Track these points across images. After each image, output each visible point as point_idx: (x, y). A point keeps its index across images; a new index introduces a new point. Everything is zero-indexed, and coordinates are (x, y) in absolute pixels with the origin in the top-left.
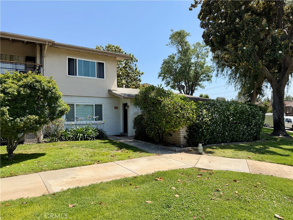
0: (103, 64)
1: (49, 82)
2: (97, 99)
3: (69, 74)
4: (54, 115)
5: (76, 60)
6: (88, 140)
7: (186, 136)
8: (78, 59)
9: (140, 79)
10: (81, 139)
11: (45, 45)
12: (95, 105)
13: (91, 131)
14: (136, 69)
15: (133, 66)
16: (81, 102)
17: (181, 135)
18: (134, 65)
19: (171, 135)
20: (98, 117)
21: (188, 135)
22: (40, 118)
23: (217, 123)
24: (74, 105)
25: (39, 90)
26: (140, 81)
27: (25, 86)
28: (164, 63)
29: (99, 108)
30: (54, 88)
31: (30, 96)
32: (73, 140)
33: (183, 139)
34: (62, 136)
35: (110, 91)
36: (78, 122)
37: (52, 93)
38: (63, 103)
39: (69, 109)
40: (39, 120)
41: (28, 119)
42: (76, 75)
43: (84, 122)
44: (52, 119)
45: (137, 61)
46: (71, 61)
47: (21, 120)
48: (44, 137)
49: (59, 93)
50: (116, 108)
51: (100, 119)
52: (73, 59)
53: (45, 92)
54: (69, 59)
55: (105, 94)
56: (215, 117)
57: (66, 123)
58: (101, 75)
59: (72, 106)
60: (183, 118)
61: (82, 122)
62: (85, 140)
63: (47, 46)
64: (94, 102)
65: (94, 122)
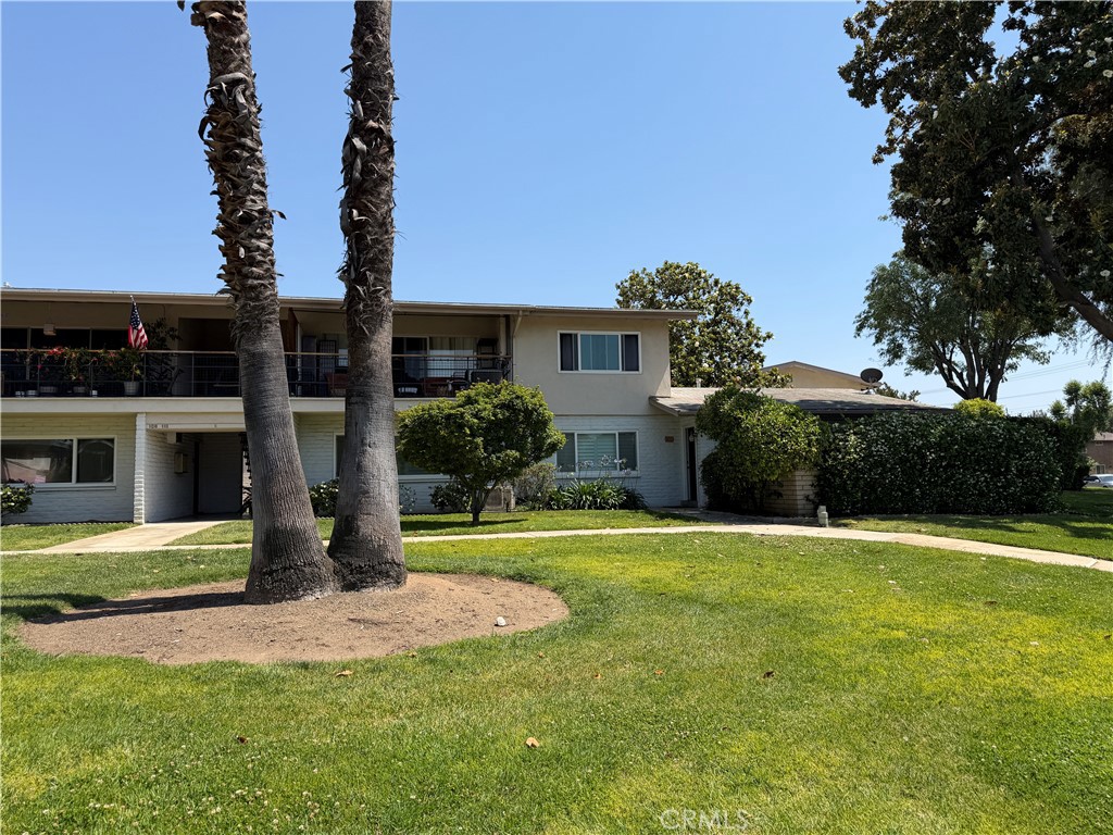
0: (637, 336)
1: (533, 397)
2: (622, 420)
3: (562, 369)
4: (541, 450)
5: (576, 335)
6: (604, 508)
7: (812, 497)
8: (580, 333)
9: (759, 354)
10: (590, 508)
11: (518, 316)
12: (619, 434)
13: (609, 491)
14: (749, 324)
15: (737, 314)
16: (588, 428)
17: (798, 493)
18: (741, 313)
19: (780, 495)
20: (624, 460)
21: (817, 494)
22: (522, 455)
23: (884, 466)
24: (573, 434)
25: (520, 410)
26: (762, 361)
27: (503, 406)
28: (874, 281)
29: (627, 442)
30: (541, 406)
31: (508, 420)
32: (574, 508)
33: (804, 502)
34: (552, 499)
35: (653, 399)
36: (583, 474)
37: (539, 414)
38: (555, 433)
39: (564, 440)
40: (521, 459)
41: (507, 455)
42: (577, 369)
43: (595, 474)
44: (538, 459)
45: (750, 301)
46: (567, 341)
47: (498, 458)
48: (517, 503)
49: (548, 413)
50: (669, 439)
51: (632, 464)
52: (570, 335)
53: (528, 413)
54: (562, 335)
55: (642, 407)
56: (878, 451)
57: (560, 475)
58: (631, 364)
59: (570, 436)
60: (785, 452)
61: (590, 474)
62: (597, 508)
63: (520, 319)
64: (616, 427)
65: (615, 473)
